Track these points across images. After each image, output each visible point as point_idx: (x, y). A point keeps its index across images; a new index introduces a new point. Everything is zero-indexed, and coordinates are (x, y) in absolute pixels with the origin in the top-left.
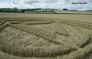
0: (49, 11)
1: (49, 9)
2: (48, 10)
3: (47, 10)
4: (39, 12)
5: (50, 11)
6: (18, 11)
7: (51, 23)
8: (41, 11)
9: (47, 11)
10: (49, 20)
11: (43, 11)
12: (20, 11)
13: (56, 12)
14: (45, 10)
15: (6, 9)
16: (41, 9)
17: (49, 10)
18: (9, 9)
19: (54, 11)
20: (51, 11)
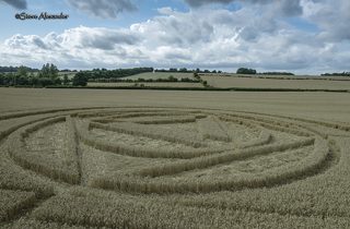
0: (183, 81)
1: (184, 71)
2: (179, 76)
3: (175, 75)
4: (146, 84)
5: (187, 80)
6: (59, 81)
7: (194, 121)
8: (151, 81)
9: (176, 80)
10: (187, 113)
11: (160, 81)
12: (66, 81)
13: (211, 81)
14: (166, 76)
16: (151, 70)
17: (184, 76)
18: (24, 70)
19: (203, 78)
20: (191, 77)
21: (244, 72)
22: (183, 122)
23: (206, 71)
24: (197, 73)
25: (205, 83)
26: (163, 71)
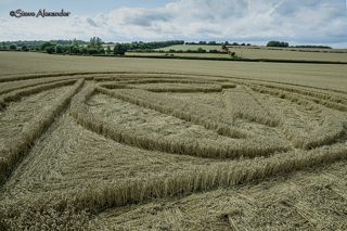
0: (211, 52)
1: (213, 44)
2: (208, 48)
3: (203, 47)
4: (176, 55)
5: (215, 52)
6: (103, 51)
7: (219, 91)
8: (181, 52)
9: (204, 52)
10: (212, 82)
11: (189, 52)
12: (109, 51)
13: (238, 53)
14: (196, 48)
15: (66, 42)
16: (182, 43)
17: (213, 48)
18: (77, 42)
19: (231, 50)
20: (219, 48)
21: (274, 45)
22: (206, 91)
23: (235, 44)
24: (225, 46)
25: (233, 54)
26: (193, 44)
